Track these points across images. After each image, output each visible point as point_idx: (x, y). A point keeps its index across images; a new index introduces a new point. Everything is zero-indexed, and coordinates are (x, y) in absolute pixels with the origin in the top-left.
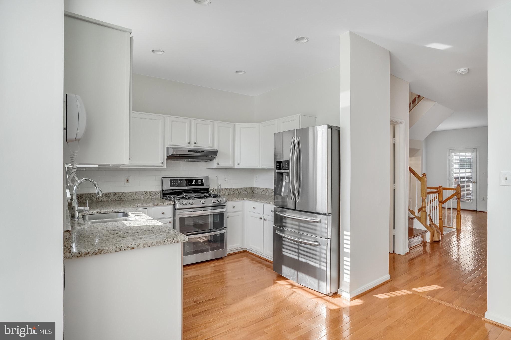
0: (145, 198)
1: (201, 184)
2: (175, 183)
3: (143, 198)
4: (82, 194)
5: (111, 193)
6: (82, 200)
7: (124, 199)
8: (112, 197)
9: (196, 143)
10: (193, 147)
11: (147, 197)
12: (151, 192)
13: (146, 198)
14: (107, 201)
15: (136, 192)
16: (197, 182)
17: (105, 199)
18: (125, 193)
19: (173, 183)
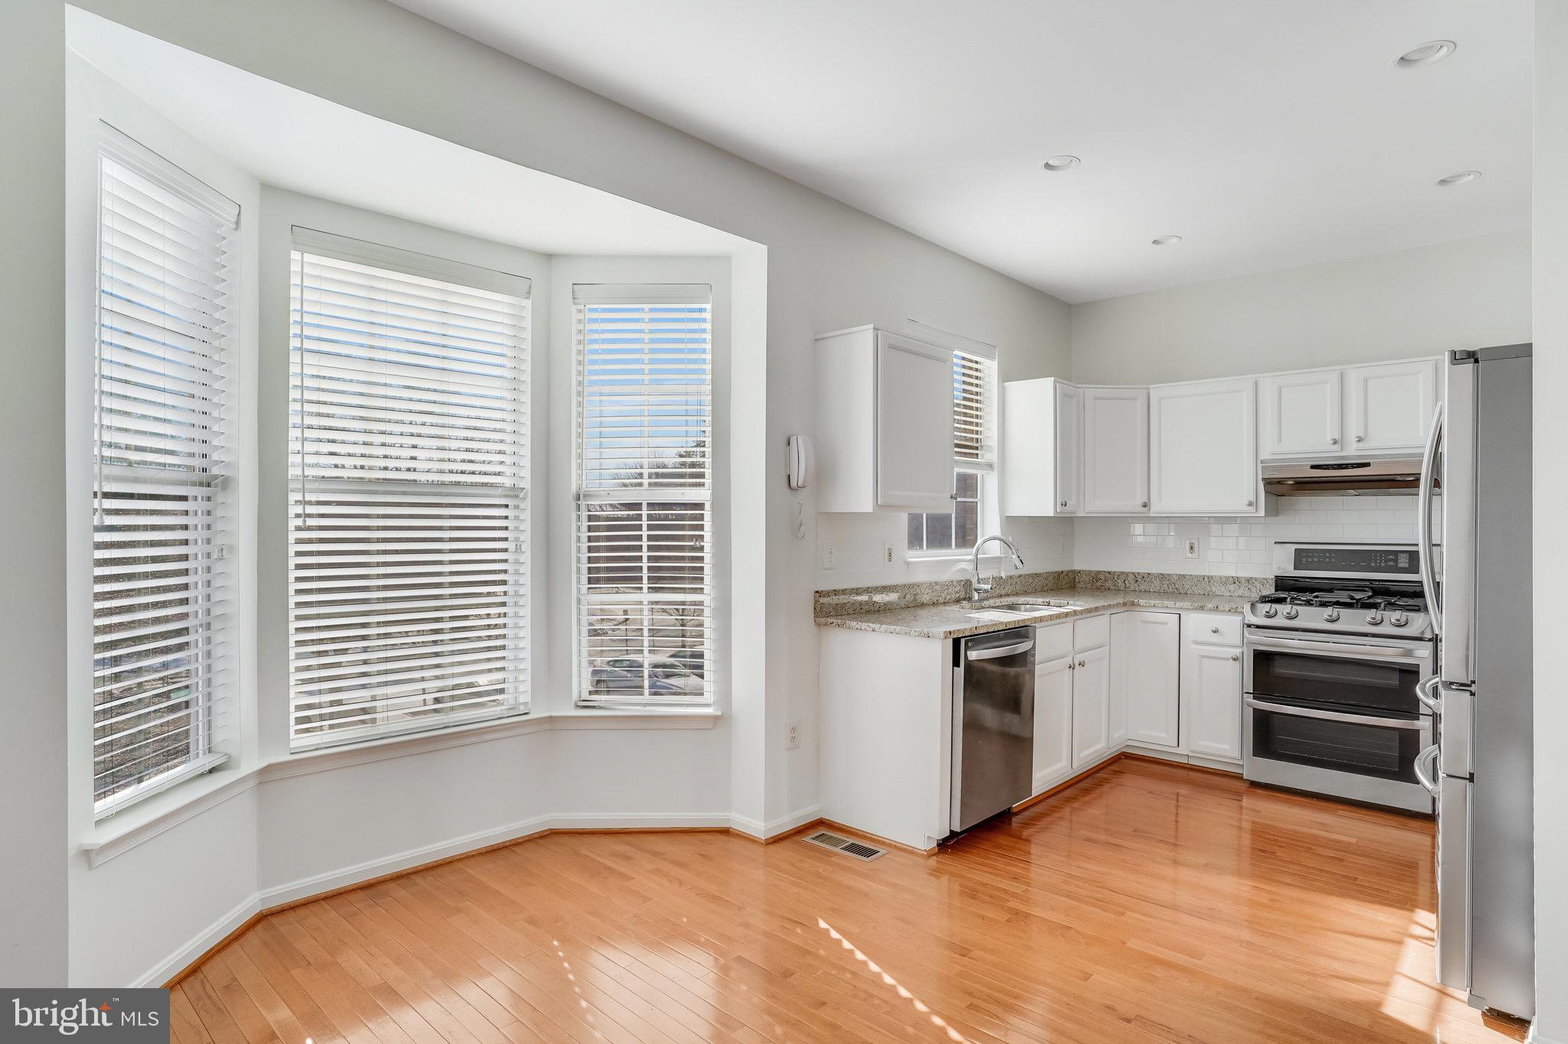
0: (1234, 595)
1: (1407, 565)
2: (1310, 560)
3: (1228, 594)
4: (1099, 572)
5: (1153, 574)
6: (1099, 584)
7: (1182, 591)
8: (1157, 583)
9: (1360, 440)
10: (1352, 451)
11: (1240, 592)
12: (1248, 580)
13: (1237, 594)
14: (1146, 591)
15: (1210, 578)
16: (1391, 560)
17: (1142, 587)
18: (1184, 576)
19: (1304, 559)
